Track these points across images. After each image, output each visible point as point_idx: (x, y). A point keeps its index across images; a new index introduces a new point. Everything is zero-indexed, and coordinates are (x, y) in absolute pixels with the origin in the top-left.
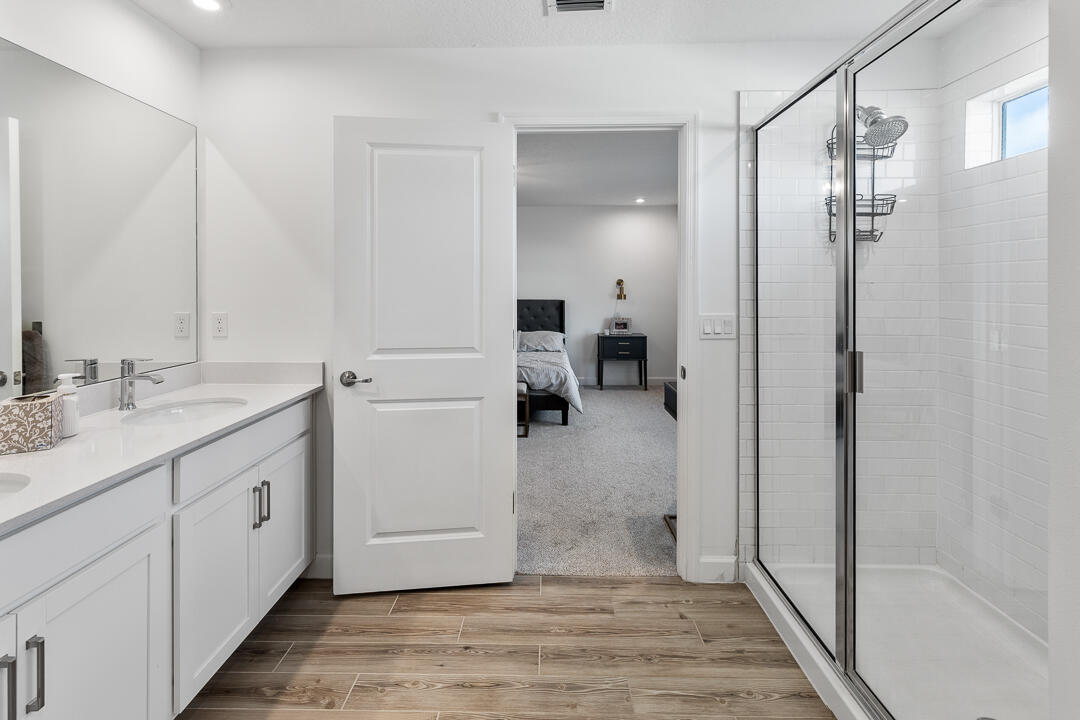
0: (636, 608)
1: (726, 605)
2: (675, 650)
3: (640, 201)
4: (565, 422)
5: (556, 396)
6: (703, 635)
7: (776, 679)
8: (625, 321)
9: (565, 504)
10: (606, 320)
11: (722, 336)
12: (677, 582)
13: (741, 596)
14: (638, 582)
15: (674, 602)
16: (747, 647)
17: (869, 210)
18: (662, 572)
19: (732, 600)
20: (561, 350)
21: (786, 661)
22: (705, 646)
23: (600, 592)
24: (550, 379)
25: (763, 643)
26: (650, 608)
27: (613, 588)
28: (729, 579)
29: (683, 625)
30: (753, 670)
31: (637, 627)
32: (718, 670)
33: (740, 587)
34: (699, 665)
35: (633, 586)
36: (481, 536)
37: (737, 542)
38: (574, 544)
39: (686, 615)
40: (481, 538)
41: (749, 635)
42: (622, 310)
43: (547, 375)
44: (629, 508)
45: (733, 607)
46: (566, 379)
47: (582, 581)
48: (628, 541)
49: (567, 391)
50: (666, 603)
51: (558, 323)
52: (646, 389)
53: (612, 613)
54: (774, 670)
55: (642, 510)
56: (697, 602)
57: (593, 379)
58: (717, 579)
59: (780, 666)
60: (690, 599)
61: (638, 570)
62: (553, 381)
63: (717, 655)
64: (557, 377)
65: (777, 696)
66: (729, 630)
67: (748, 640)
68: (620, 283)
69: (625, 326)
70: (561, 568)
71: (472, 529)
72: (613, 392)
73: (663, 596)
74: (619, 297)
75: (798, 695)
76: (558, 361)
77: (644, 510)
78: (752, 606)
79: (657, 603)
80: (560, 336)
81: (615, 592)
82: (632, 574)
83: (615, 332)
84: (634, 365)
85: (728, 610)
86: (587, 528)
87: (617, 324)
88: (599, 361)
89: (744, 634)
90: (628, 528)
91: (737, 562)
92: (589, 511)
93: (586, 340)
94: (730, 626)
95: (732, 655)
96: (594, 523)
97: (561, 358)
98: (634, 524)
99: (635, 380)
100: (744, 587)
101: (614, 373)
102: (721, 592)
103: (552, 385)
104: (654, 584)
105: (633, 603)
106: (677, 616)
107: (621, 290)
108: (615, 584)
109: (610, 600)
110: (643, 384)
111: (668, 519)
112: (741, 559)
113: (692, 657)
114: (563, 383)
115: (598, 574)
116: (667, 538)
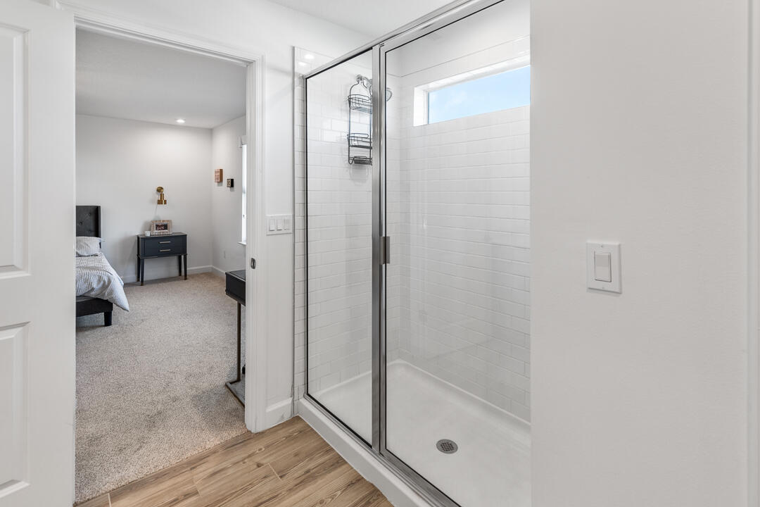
0: (218, 477)
1: (290, 438)
2: (260, 498)
3: (181, 121)
4: (108, 322)
5: (97, 299)
6: (278, 473)
7: (335, 480)
8: (165, 223)
9: (123, 405)
10: (146, 223)
11: (276, 232)
12: (249, 437)
13: (298, 426)
14: (215, 452)
15: (250, 456)
16: (311, 465)
17: (368, 145)
18: (234, 434)
19: (294, 432)
20: (98, 253)
21: (338, 462)
22: (282, 482)
23: (179, 479)
24: (90, 284)
25: (320, 457)
26: (230, 471)
27: (191, 469)
28: (287, 417)
29: (261, 472)
30: (320, 481)
31: (222, 495)
32: (296, 496)
33: (296, 419)
34: (281, 500)
35: (211, 458)
36: (27, 484)
37: (293, 386)
38: (142, 442)
39: (262, 462)
40: (25, 488)
41: (310, 455)
42: (162, 214)
43: (86, 281)
44: (192, 387)
45: (296, 437)
46: (109, 281)
47: (158, 477)
48: (197, 418)
49: (112, 292)
50: (243, 460)
51: (92, 227)
52: (186, 279)
53: (197, 493)
54: (332, 473)
55: (205, 384)
56: (267, 447)
57: (132, 277)
58: (280, 421)
59: (336, 468)
60: (262, 447)
61: (212, 440)
62: (95, 285)
63: (292, 483)
64: (99, 281)
65: (339, 493)
66: (297, 458)
67: (311, 459)
68: (160, 190)
69: (166, 227)
70: (131, 473)
71: (12, 482)
72: (155, 286)
73: (239, 455)
74: (160, 202)
75: (351, 484)
76: (96, 264)
77: (206, 385)
78: (307, 432)
79: (235, 464)
80: (96, 240)
81: (195, 471)
82: (207, 447)
83: (156, 232)
84: (174, 260)
85: (293, 442)
86: (153, 421)
87: (157, 226)
88: (139, 260)
89: (307, 456)
90: (196, 406)
91: (293, 401)
92: (153, 403)
93: (124, 242)
94: (296, 455)
95: (303, 477)
96: (159, 413)
97: (100, 261)
98: (200, 400)
99: (175, 272)
100: (298, 418)
101: (153, 269)
102: (284, 430)
103: (93, 289)
104: (229, 447)
105: (215, 474)
106: (255, 466)
107: (162, 196)
108: (193, 464)
109: (191, 482)
110: (183, 275)
111: (229, 385)
112: (296, 398)
113: (274, 497)
114: (106, 286)
115: (174, 462)
116: (233, 403)
